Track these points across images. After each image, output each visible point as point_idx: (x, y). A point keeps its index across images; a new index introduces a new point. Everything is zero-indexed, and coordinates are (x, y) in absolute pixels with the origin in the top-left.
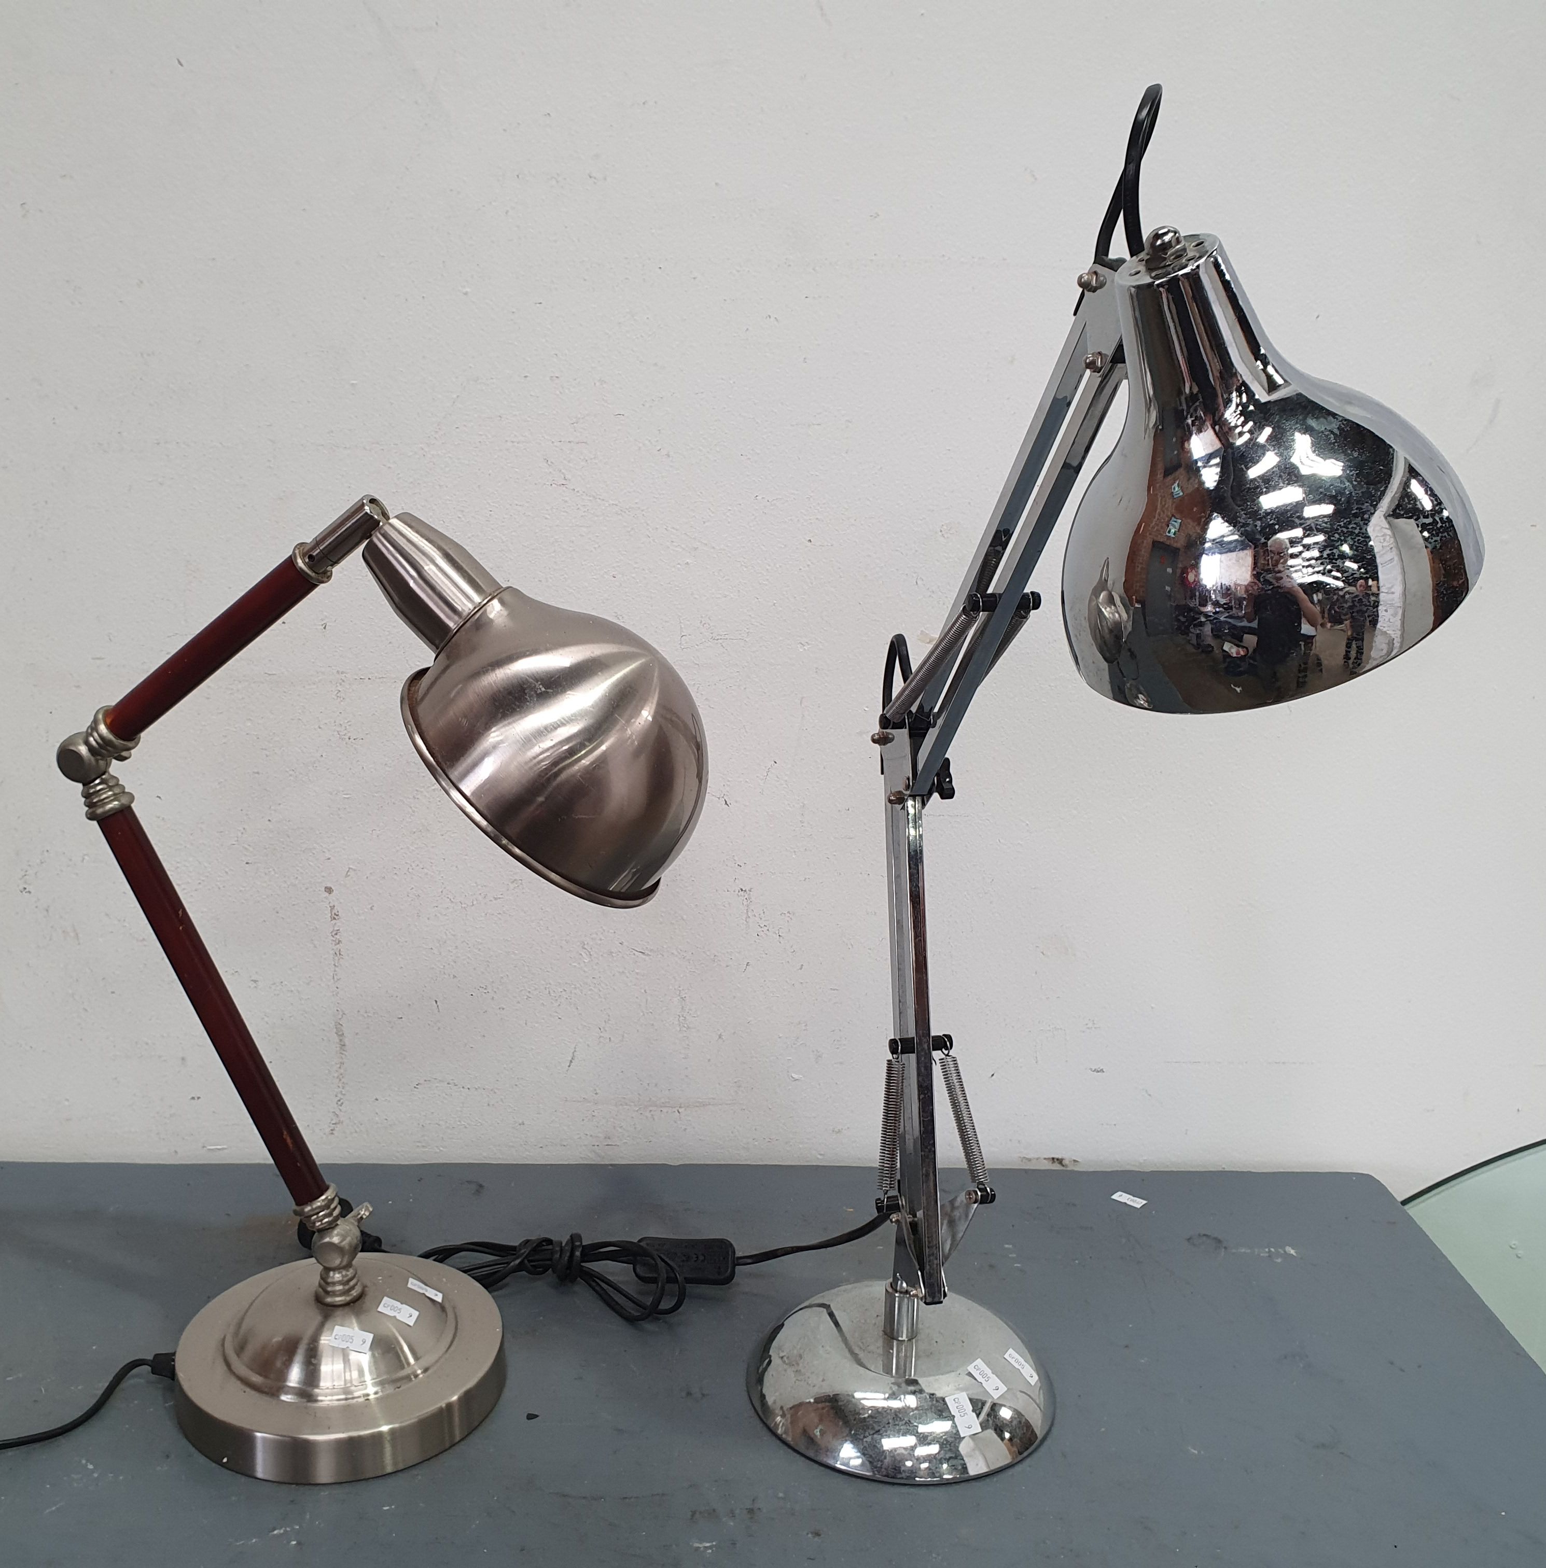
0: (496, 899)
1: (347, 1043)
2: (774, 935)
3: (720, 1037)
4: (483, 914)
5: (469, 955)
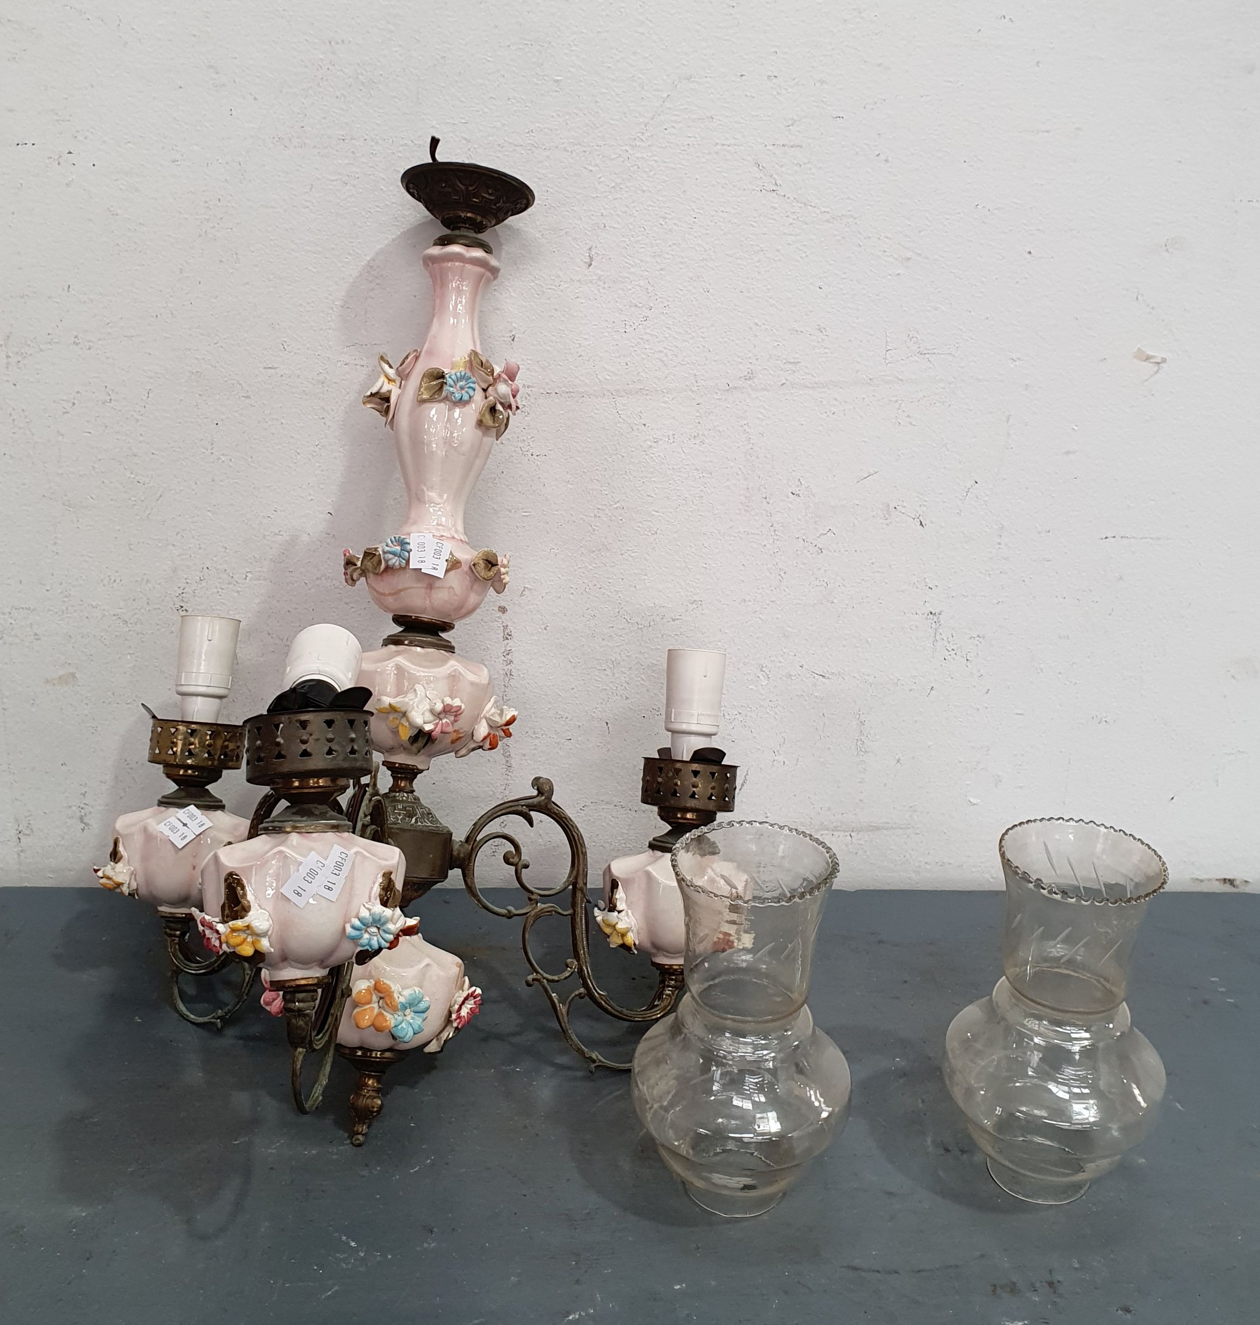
0: (674, 620)
1: (514, 765)
2: (962, 659)
3: (898, 762)
4: (660, 636)
5: (643, 676)
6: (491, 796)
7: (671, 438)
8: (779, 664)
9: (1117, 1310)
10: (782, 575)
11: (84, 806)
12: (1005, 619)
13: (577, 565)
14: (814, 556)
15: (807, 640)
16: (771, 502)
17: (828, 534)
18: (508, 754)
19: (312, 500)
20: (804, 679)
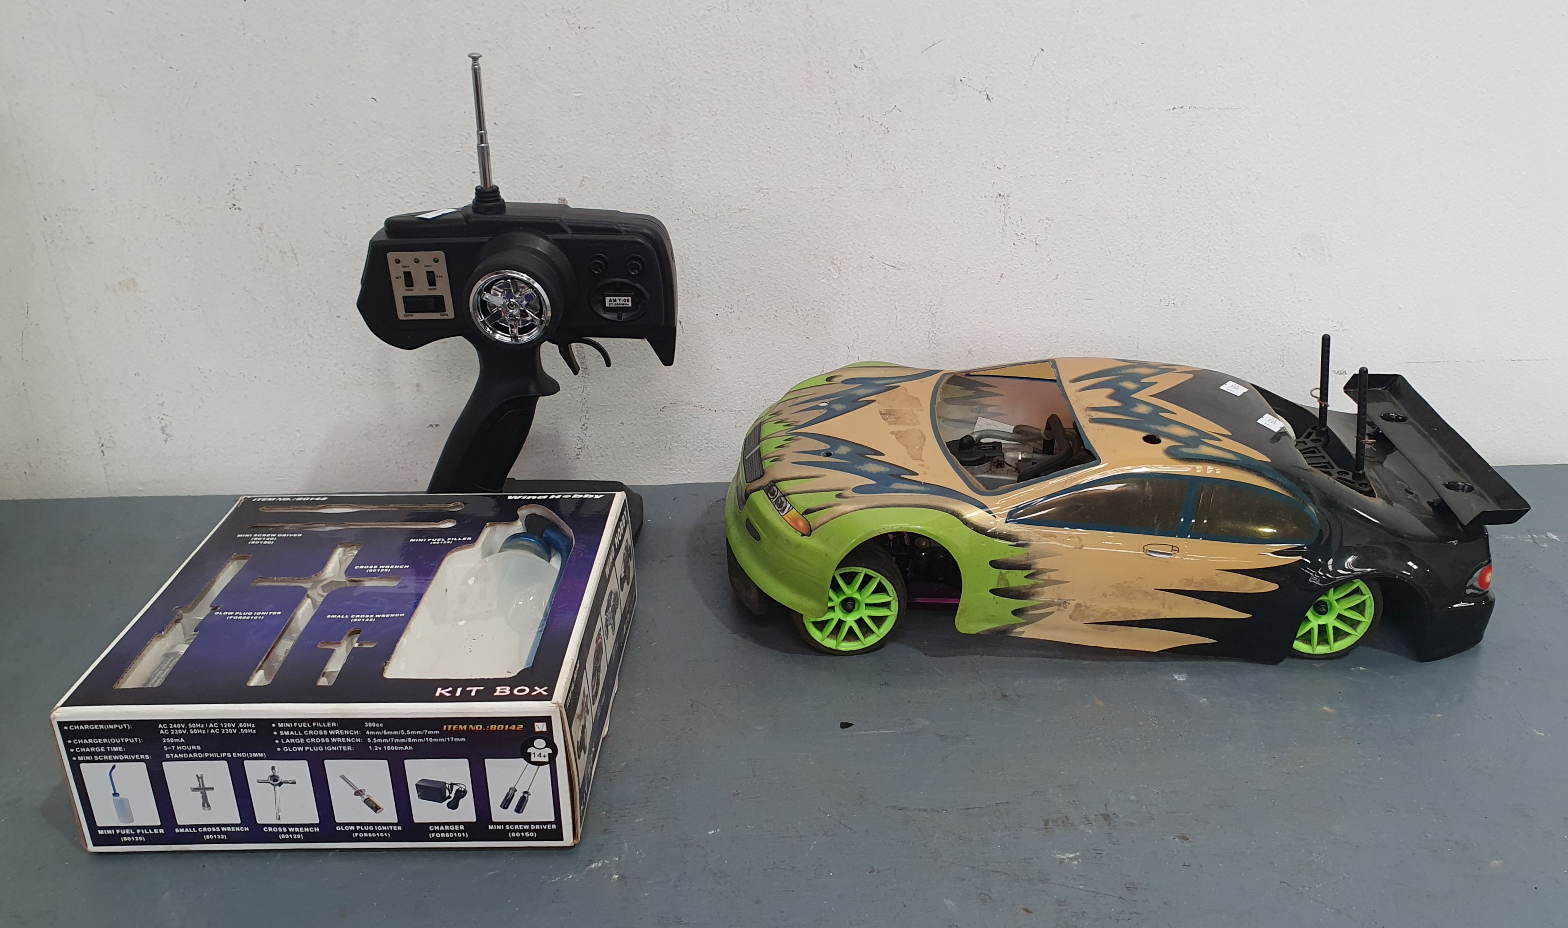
6: (570, 399)
7: (726, 6)
8: (849, 256)
9: (1174, 839)
10: (849, 158)
11: (163, 416)
12: (1075, 199)
13: (636, 151)
14: (880, 136)
15: (877, 229)
16: (834, 76)
17: (894, 111)
18: (583, 355)
19: (354, 84)
20: (876, 271)
